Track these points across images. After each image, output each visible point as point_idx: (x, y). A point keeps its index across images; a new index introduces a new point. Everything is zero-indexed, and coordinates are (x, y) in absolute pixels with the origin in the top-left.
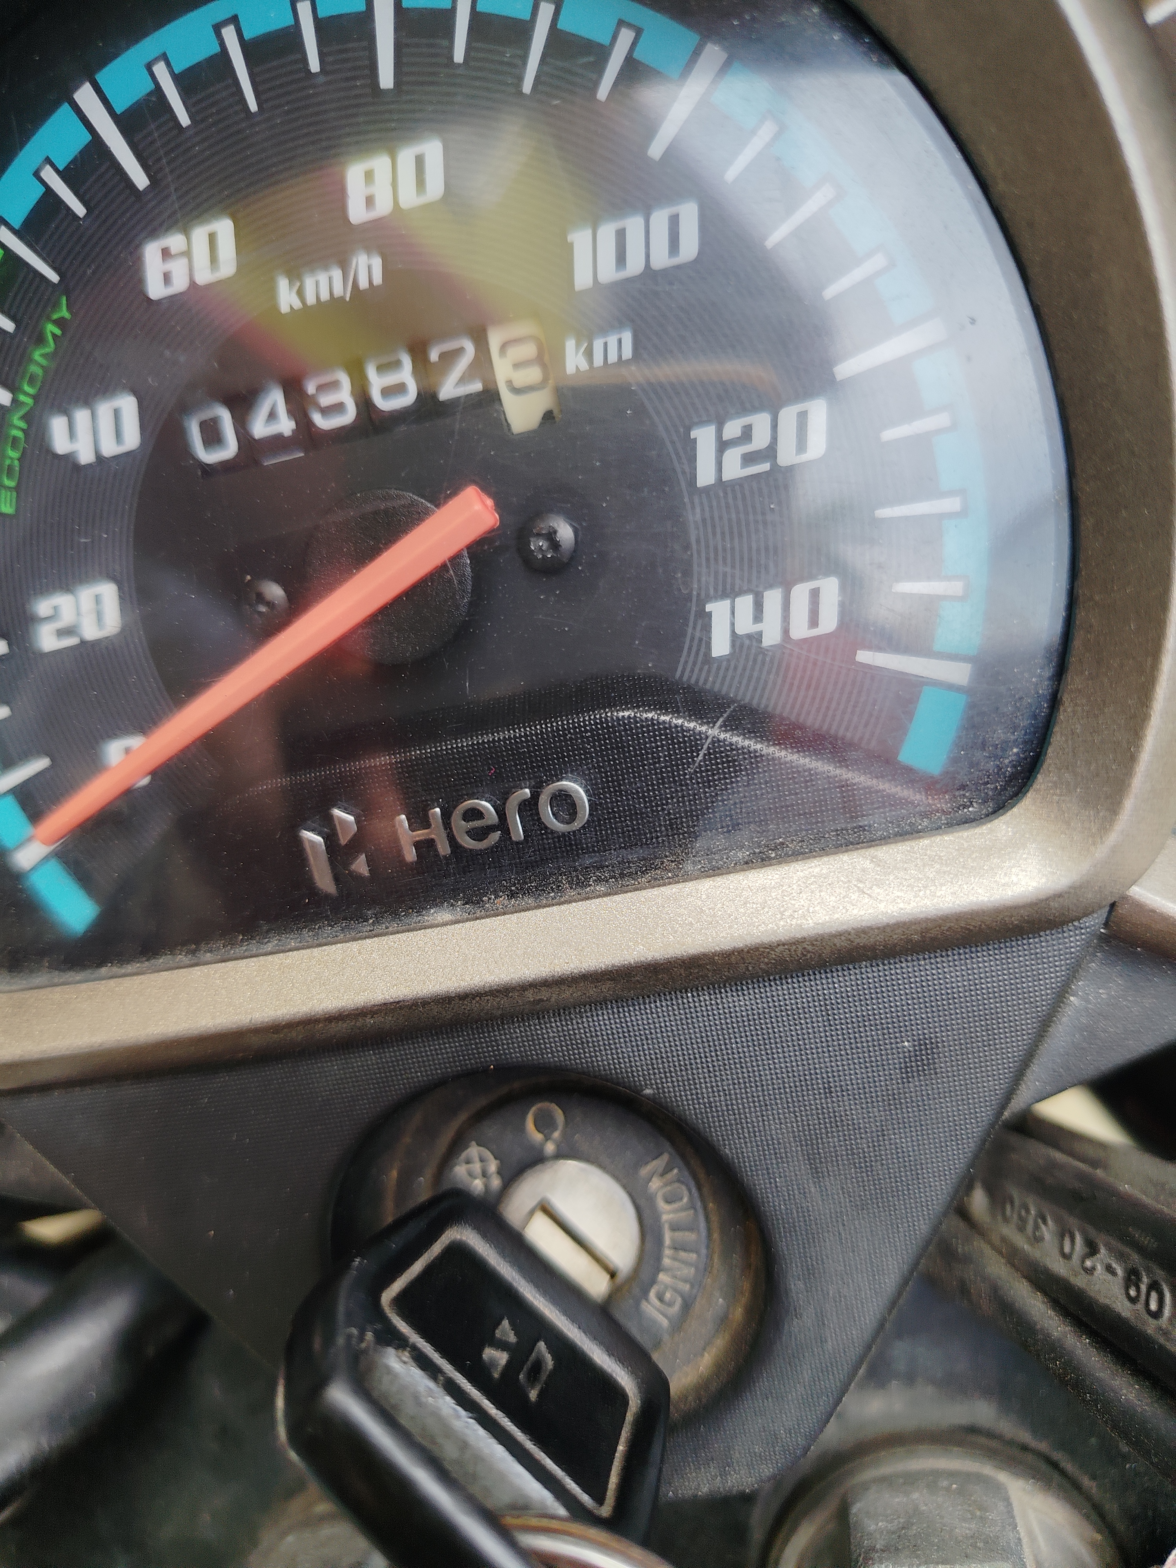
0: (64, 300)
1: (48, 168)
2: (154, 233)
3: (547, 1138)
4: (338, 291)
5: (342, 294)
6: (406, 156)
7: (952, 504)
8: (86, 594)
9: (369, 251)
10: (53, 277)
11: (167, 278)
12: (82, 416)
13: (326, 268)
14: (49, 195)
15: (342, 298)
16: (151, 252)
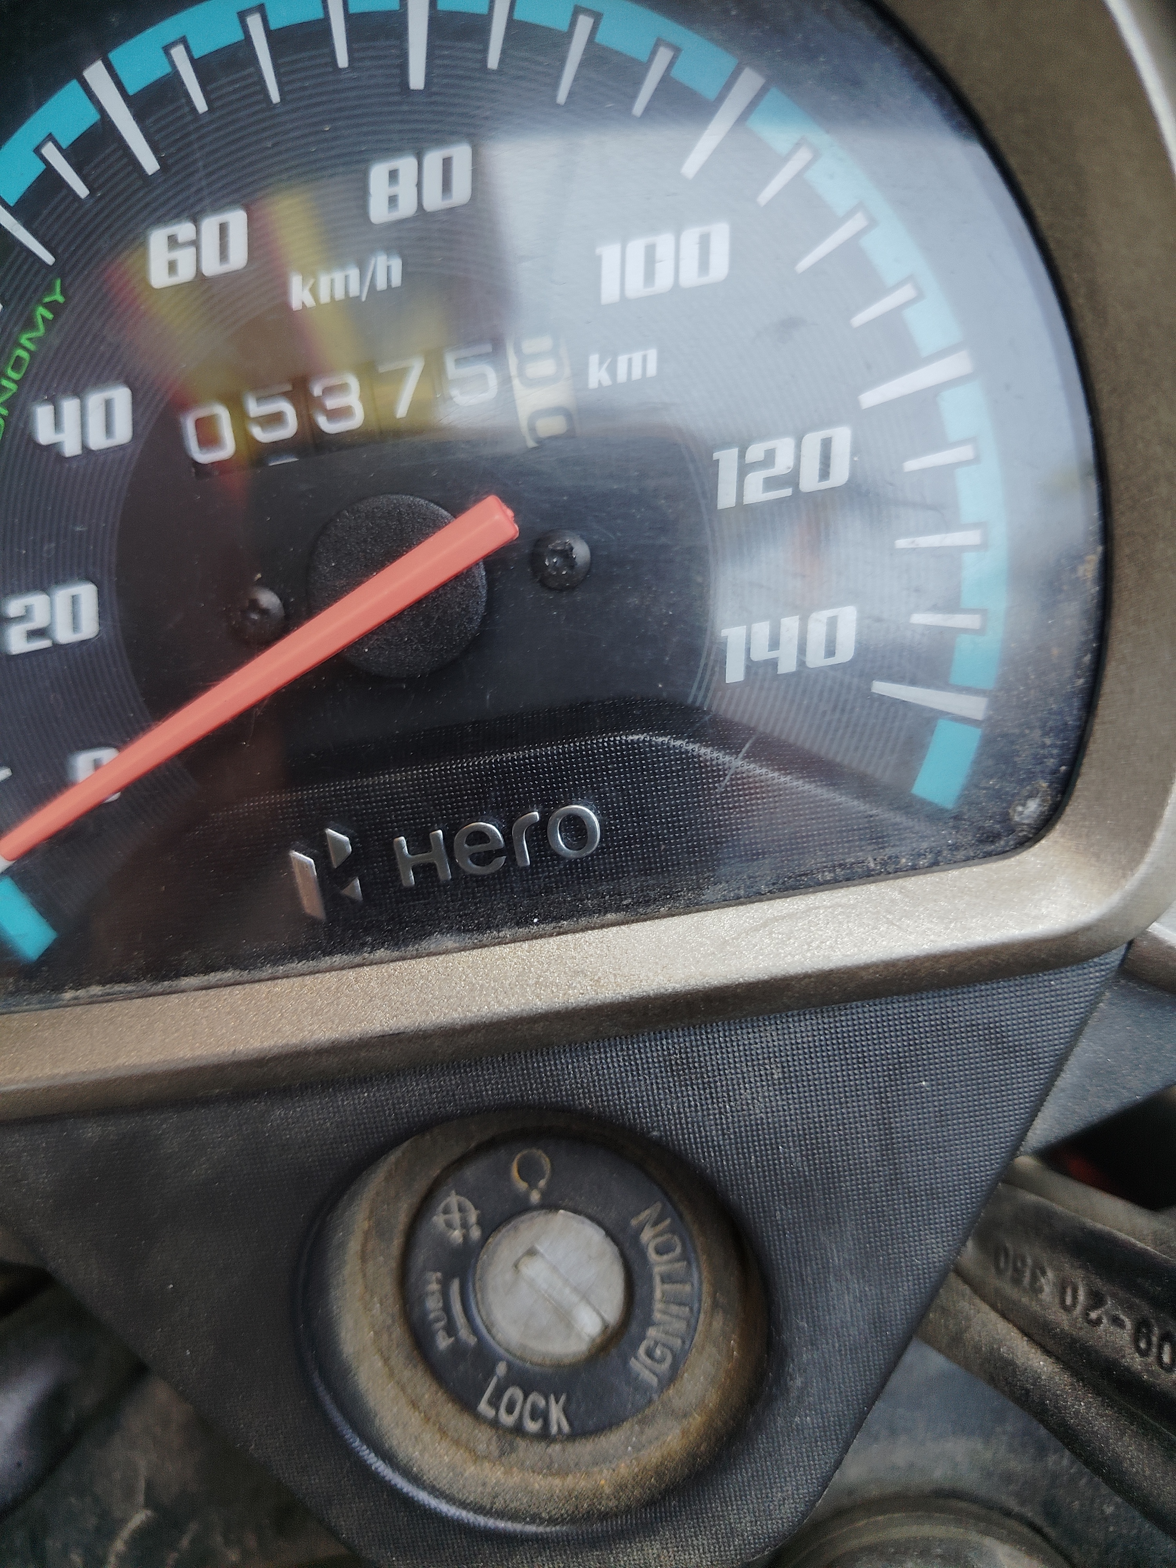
0: (58, 283)
1: (50, 146)
2: (161, 221)
3: (532, 1185)
4: (354, 290)
5: (357, 294)
6: (433, 159)
7: (972, 537)
8: (62, 595)
9: (389, 251)
10: (48, 258)
11: (172, 267)
12: (70, 406)
13: (342, 266)
14: (50, 173)
15: (358, 298)
16: (157, 238)
